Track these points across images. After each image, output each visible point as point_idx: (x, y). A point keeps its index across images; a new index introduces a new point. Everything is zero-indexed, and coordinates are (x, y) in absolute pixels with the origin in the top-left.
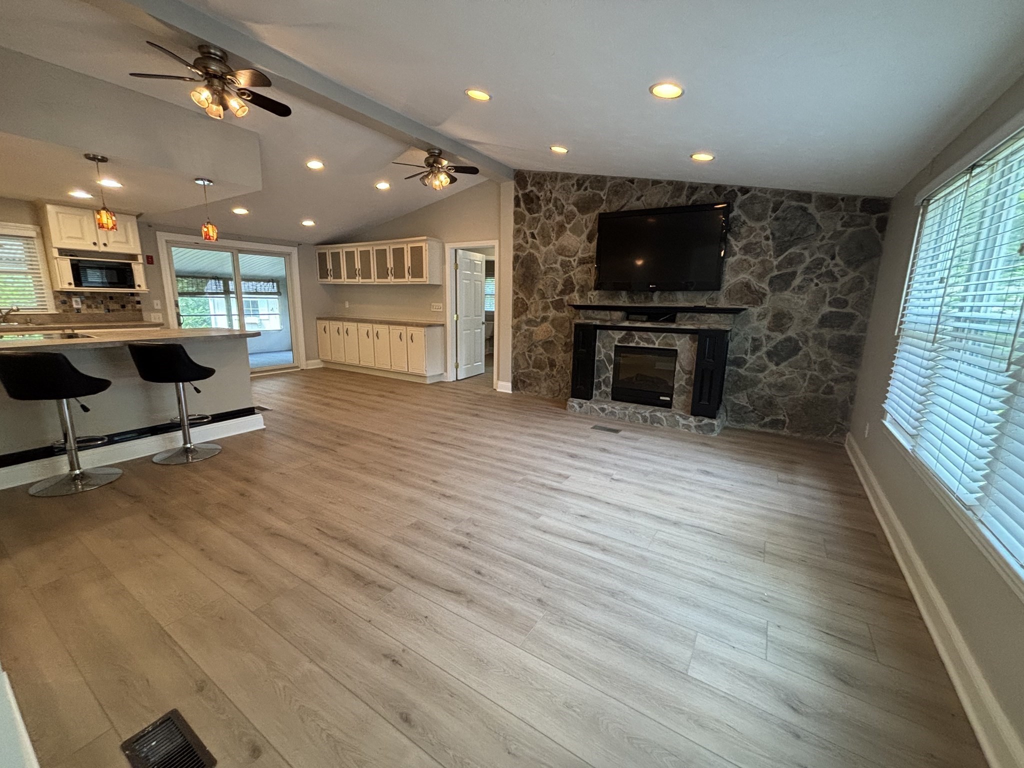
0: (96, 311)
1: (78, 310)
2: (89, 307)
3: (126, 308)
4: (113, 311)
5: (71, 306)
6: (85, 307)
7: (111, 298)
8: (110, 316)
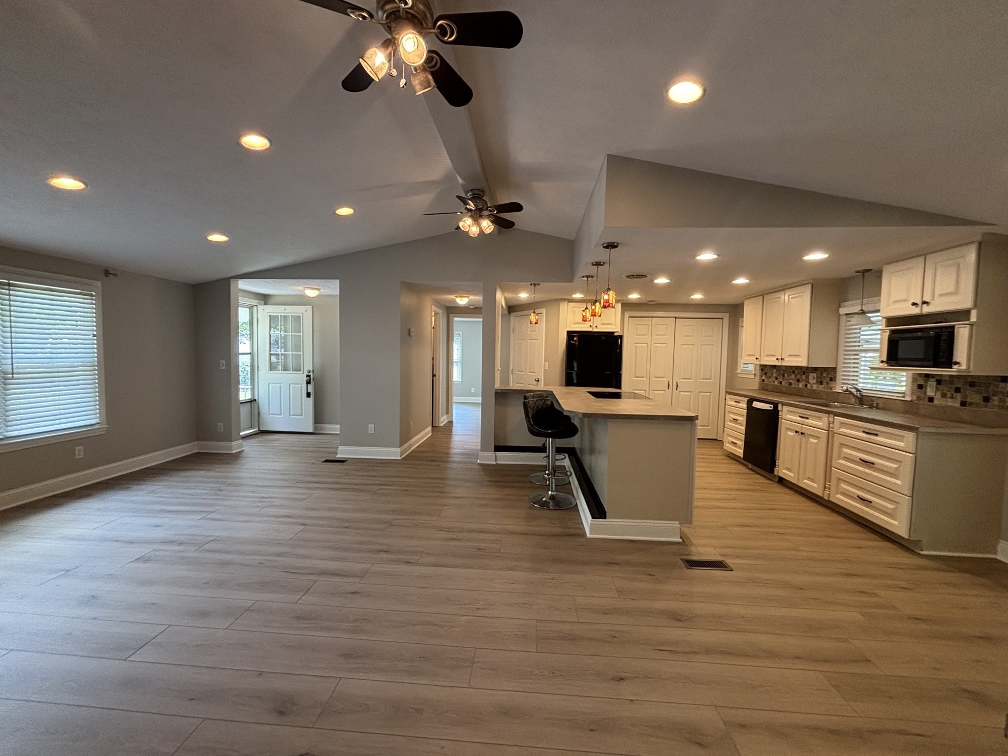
0: (950, 403)
1: (931, 400)
2: (944, 396)
3: (989, 404)
4: (971, 404)
5: (925, 393)
6: (939, 395)
7: (972, 384)
8: (965, 413)
